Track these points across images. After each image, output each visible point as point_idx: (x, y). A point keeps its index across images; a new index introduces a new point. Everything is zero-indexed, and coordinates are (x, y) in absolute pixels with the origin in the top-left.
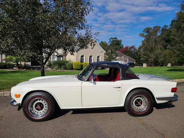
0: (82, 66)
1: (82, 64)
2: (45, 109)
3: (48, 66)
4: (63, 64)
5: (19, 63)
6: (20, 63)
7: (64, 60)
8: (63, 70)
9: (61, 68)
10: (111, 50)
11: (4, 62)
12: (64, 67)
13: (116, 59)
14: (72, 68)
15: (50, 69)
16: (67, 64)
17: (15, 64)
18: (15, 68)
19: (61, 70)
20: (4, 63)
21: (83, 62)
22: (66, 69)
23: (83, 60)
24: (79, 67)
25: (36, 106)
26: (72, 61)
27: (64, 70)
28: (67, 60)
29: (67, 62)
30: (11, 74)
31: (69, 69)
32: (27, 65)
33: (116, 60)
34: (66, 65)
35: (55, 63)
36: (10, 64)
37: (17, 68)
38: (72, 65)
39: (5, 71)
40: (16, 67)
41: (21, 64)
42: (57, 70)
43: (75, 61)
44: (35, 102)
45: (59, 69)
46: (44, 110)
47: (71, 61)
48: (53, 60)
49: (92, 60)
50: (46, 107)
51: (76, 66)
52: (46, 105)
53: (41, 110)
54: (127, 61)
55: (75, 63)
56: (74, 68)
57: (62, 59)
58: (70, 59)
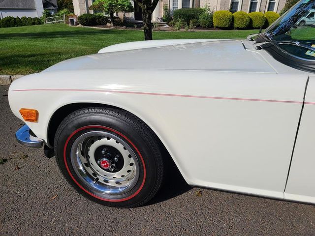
0: (232, 20)
1: (233, 17)
2: (129, 171)
3: (164, 21)
4: (193, 17)
5: (115, 15)
6: (117, 15)
7: (195, 6)
8: (192, 30)
9: (188, 24)
11: (92, 12)
12: (194, 23)
14: (211, 26)
15: (168, 26)
16: (201, 17)
17: (108, 18)
18: (108, 24)
19: (189, 30)
20: (91, 15)
21: (235, 11)
22: (198, 27)
23: (237, 7)
24: (226, 23)
25: (98, 154)
26: (212, 9)
27: (195, 28)
28: (201, 7)
29: (202, 11)
30: (100, 36)
31: (205, 28)
32: (129, 19)
34: (198, 19)
35: (178, 14)
36: (100, 17)
37: (112, 24)
38: (212, 18)
39: (94, 29)
40: (110, 23)
41: (118, 18)
42: (181, 30)
43: (218, 10)
44: (93, 142)
45: (184, 28)
46: (126, 174)
47: (209, 10)
48: (173, 8)
49: (255, 7)
50: (132, 164)
51: (220, 20)
52: (130, 156)
53: (115, 171)
55: (218, 13)
56: (214, 25)
57: (191, 6)
58: (209, 5)
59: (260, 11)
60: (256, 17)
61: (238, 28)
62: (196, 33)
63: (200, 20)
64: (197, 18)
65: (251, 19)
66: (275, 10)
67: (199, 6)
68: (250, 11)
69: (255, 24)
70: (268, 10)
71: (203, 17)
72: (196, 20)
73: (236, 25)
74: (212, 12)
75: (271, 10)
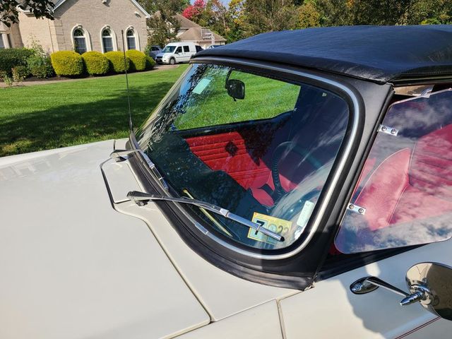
0: (83, 63)
1: (83, 59)
4: (16, 62)
7: (14, 46)
8: (20, 83)
9: (10, 75)
10: (162, 11)
12: (20, 73)
13: (177, 36)
14: (51, 75)
16: (31, 62)
19: (14, 84)
21: (84, 51)
22: (30, 77)
23: (84, 45)
24: (74, 68)
26: (45, 50)
27: (25, 80)
28: (26, 47)
29: (29, 53)
31: (42, 78)
33: (179, 40)
34: (26, 65)
38: (49, 62)
43: (57, 50)
45: (3, 81)
47: (42, 51)
49: (111, 45)
51: (64, 64)
54: (211, 42)
55: (57, 54)
56: (57, 72)
57: (6, 46)
58: (38, 43)
59: (119, 50)
60: (116, 57)
61: (95, 75)
62: (29, 87)
63: (31, 66)
64: (23, 64)
65: (109, 61)
66: (137, 48)
67: (22, 44)
68: (106, 51)
69: (117, 67)
70: (129, 48)
71: (34, 62)
72: (23, 67)
73: (91, 71)
74: (48, 54)
75: (132, 48)
